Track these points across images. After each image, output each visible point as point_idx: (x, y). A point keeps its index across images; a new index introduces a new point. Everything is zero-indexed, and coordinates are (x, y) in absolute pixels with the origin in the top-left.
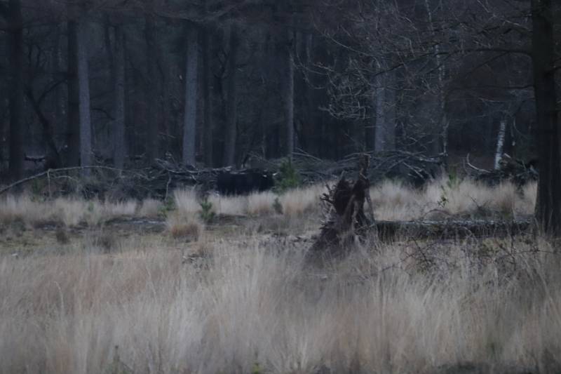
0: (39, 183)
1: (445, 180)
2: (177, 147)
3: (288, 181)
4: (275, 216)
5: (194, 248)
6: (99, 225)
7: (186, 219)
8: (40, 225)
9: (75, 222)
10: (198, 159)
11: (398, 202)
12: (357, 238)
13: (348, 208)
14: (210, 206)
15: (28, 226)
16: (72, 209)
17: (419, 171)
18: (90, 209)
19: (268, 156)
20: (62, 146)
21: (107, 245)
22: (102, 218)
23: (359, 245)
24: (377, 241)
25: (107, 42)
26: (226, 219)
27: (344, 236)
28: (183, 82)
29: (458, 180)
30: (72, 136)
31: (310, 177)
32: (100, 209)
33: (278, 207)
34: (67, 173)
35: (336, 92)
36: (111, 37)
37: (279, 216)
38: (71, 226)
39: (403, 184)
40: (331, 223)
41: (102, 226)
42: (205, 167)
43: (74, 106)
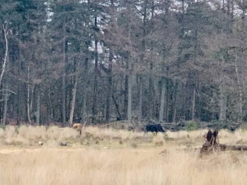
0: (115, 125)
1: (241, 130)
2: (157, 116)
3: (192, 128)
4: (187, 139)
5: (162, 149)
6: (132, 139)
7: (159, 139)
8: (115, 138)
9: (125, 138)
10: (164, 120)
11: (226, 136)
12: (213, 149)
13: (211, 140)
14: (167, 135)
15: (111, 139)
16: (124, 134)
17: (233, 127)
18: (130, 134)
19: (186, 119)
20: (122, 113)
21: (135, 146)
22: (133, 137)
23: (214, 151)
24: (220, 150)
25: (137, 82)
26: (172, 139)
27: (209, 148)
28: (160, 95)
29: (245, 130)
30: (125, 111)
31: (199, 127)
32: (133, 134)
33: (188, 136)
34: (123, 122)
35: (209, 103)
36: (139, 80)
37: (189, 139)
38: (124, 139)
39: (228, 131)
40: (206, 144)
41: (134, 139)
42: (166, 122)
43: (126, 101)
